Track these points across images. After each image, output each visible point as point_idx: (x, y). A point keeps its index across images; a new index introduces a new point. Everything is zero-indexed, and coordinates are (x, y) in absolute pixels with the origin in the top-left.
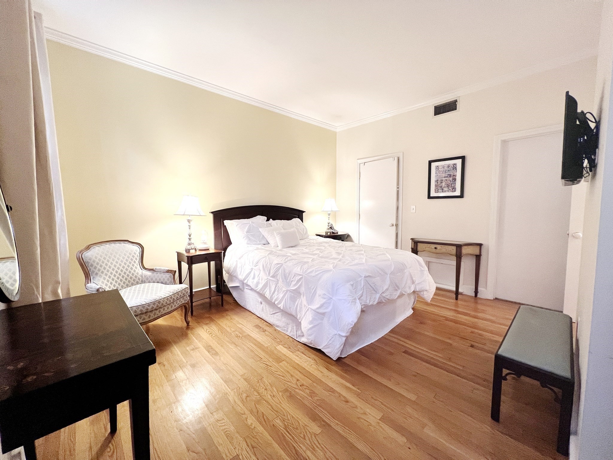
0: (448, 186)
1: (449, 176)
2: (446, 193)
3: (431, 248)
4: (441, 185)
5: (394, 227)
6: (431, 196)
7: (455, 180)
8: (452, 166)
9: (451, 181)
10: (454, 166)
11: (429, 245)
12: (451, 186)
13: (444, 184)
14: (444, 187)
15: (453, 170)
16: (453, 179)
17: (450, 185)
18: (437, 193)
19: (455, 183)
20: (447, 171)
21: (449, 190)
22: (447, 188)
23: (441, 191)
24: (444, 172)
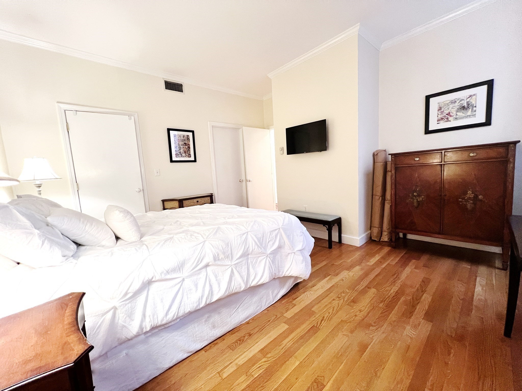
0: (185, 152)
1: (185, 144)
2: (184, 158)
3: (194, 202)
4: (180, 151)
5: (142, 193)
6: (173, 160)
7: (189, 148)
8: (186, 137)
9: (187, 148)
10: (188, 137)
11: (192, 200)
12: (187, 153)
13: (182, 150)
14: (182, 153)
15: (187, 140)
16: (188, 147)
17: (187, 151)
18: (178, 158)
19: (190, 150)
20: (183, 140)
21: (186, 156)
22: (185, 154)
23: (180, 156)
24: (181, 141)
